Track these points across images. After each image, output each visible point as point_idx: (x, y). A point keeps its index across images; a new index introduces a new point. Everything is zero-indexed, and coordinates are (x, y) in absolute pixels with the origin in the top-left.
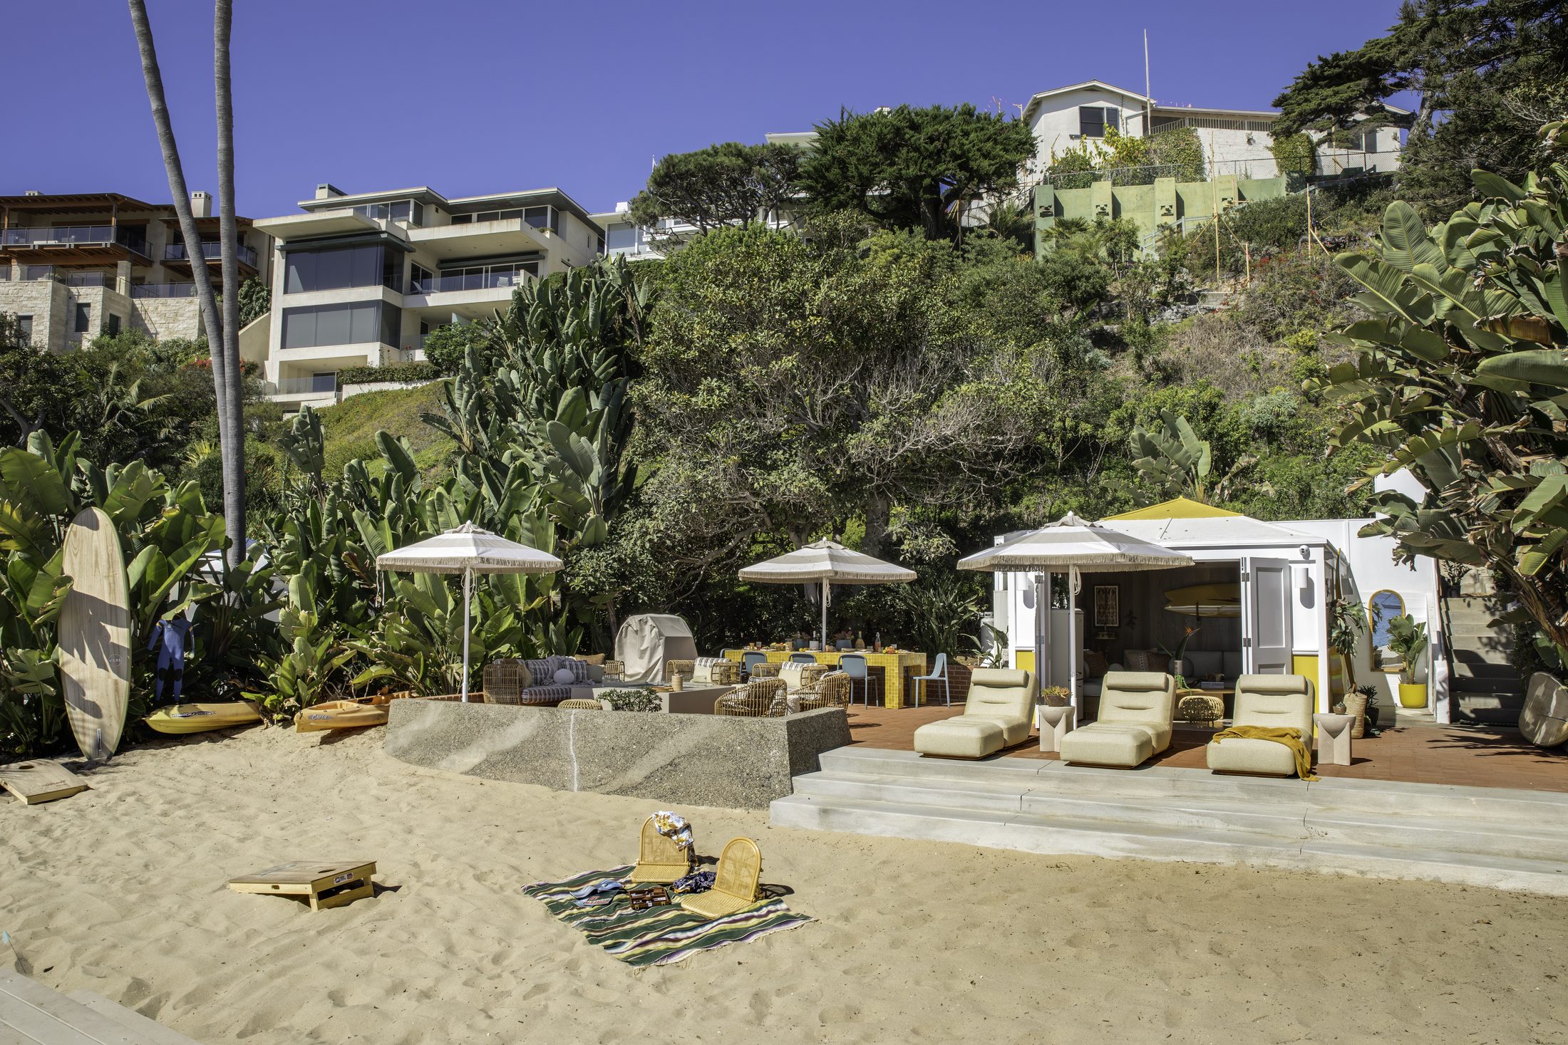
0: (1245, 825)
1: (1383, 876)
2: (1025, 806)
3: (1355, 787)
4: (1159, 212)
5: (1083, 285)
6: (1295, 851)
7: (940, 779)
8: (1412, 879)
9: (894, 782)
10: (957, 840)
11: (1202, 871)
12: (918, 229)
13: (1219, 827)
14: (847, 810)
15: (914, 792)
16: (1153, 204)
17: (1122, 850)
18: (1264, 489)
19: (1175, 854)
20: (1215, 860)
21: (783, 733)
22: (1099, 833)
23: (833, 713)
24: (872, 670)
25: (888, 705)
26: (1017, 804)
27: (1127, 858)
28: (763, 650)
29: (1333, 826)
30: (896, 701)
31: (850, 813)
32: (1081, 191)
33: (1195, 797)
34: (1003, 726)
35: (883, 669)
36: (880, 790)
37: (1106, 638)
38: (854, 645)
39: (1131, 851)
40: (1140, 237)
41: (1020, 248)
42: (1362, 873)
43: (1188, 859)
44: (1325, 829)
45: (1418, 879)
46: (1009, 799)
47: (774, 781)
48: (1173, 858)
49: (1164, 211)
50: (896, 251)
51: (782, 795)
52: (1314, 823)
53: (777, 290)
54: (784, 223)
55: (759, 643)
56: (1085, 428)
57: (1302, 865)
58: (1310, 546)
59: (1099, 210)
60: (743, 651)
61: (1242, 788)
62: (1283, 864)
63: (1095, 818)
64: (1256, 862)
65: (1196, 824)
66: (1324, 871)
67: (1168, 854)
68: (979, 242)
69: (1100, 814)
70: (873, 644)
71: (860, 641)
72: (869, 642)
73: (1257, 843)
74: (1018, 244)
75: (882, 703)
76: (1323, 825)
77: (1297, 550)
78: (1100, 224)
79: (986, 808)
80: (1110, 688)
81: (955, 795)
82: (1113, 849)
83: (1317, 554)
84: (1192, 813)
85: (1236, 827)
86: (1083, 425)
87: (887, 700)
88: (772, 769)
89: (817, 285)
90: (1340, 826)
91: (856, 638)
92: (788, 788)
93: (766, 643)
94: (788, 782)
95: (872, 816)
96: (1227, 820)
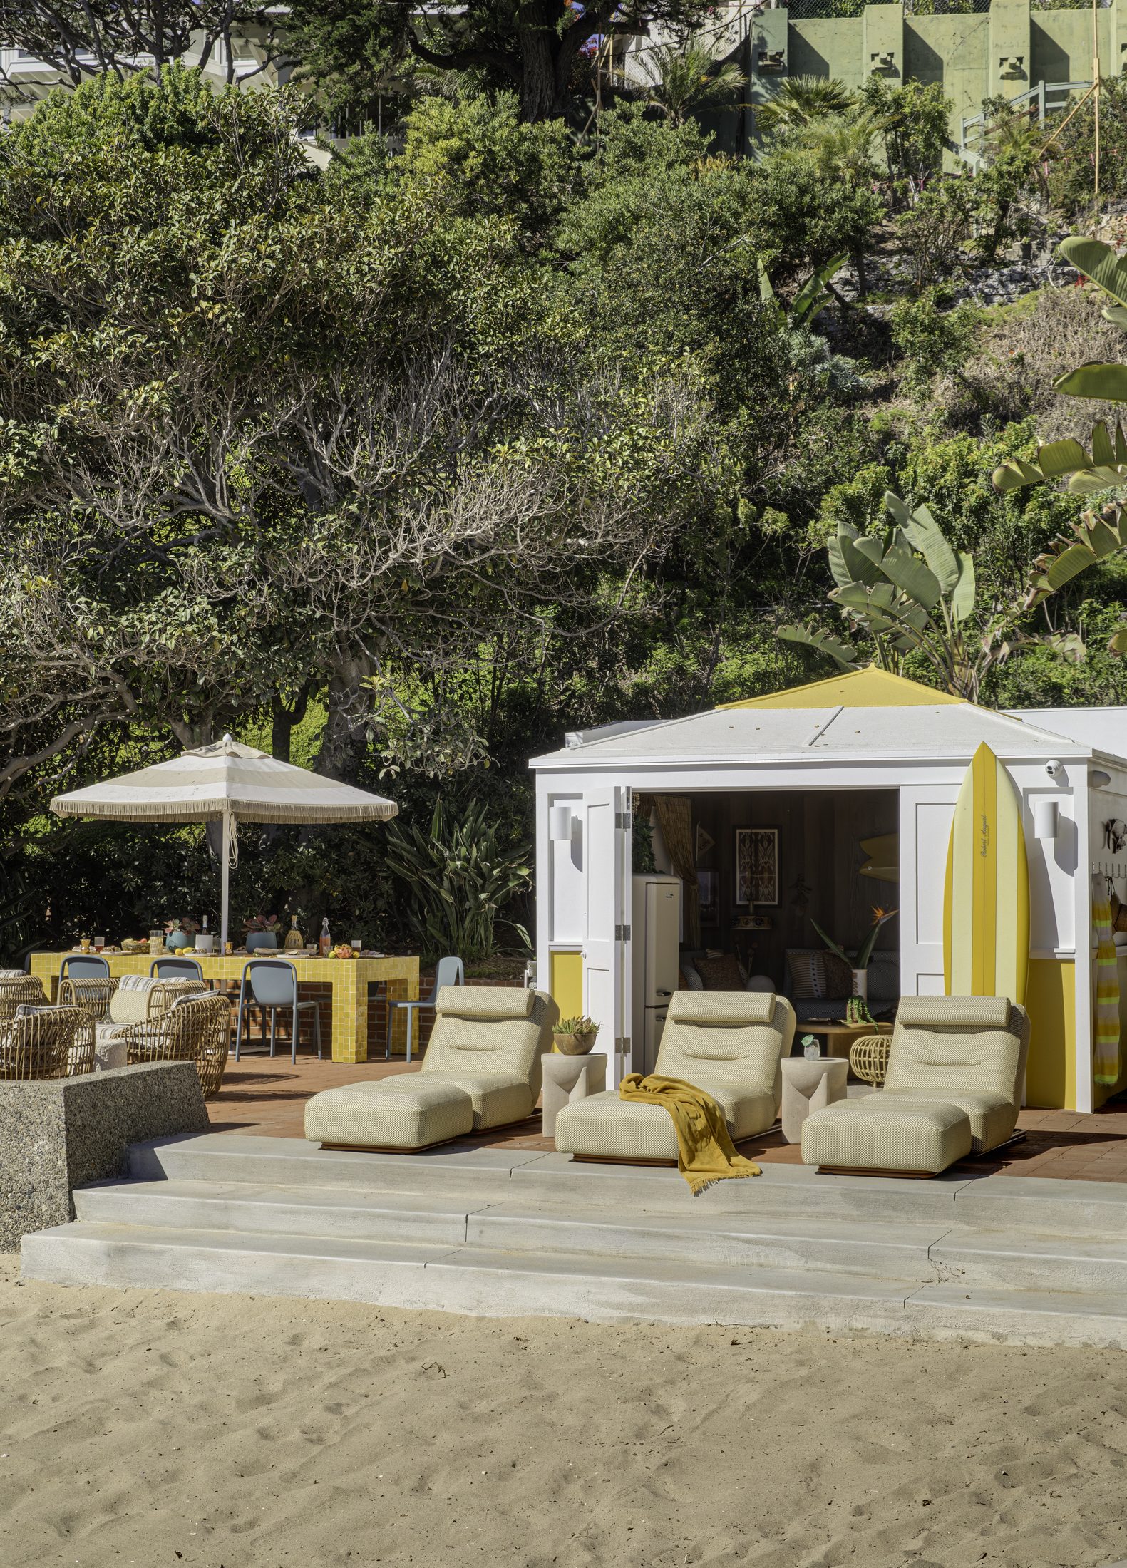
0: (834, 1261)
1: (1032, 1341)
2: (473, 1233)
3: (1038, 1193)
4: (995, 71)
5: (816, 226)
6: (896, 1302)
7: (343, 1187)
8: (1077, 1344)
9: (255, 1196)
10: (346, 1296)
11: (743, 1340)
12: (506, 98)
13: (792, 1264)
14: (157, 1246)
15: (284, 1212)
16: (984, 54)
17: (619, 1306)
18: (1069, 646)
19: (705, 1312)
20: (768, 1321)
21: (57, 1108)
22: (580, 1277)
23: (168, 1071)
24: (306, 990)
25: (336, 1056)
26: (460, 1230)
27: (626, 1320)
28: (105, 954)
29: (975, 1259)
30: (352, 1047)
31: (161, 1253)
32: (844, 22)
33: (772, 1214)
34: (473, 1092)
35: (328, 987)
36: (226, 1208)
37: (751, 926)
38: (281, 944)
39: (632, 1307)
40: (955, 125)
41: (706, 141)
42: (1000, 1337)
43: (726, 1320)
44: (960, 1265)
45: (1086, 1346)
46: (446, 1222)
47: (39, 1198)
48: (702, 1319)
49: (1006, 68)
50: (455, 143)
51: (53, 1222)
52: (943, 1254)
53: (133, 247)
54: (244, 66)
55: (100, 940)
56: (774, 522)
57: (907, 1327)
58: (1062, 761)
59: (877, 63)
60: (67, 955)
61: (848, 1196)
62: (876, 1324)
63: (588, 1253)
64: (834, 1322)
65: (754, 1260)
66: (942, 1334)
67: (693, 1312)
68: (624, 130)
69: (597, 1245)
70: (317, 939)
71: (295, 935)
72: (312, 937)
73: (837, 1289)
74: (703, 133)
75: (327, 1054)
76: (959, 1257)
77: (1042, 769)
78: (874, 95)
79: (408, 1239)
80: (679, 1021)
81: (355, 1216)
82: (603, 1305)
83: (1078, 776)
84: (749, 1241)
85: (820, 1265)
86: (770, 514)
87: (335, 1047)
88: (36, 1176)
89: (215, 238)
90: (986, 1259)
91: (288, 926)
92: (64, 1210)
93: (114, 940)
94: (64, 1200)
95: (200, 1256)
96: (806, 1252)
